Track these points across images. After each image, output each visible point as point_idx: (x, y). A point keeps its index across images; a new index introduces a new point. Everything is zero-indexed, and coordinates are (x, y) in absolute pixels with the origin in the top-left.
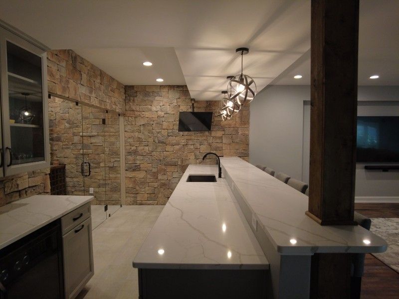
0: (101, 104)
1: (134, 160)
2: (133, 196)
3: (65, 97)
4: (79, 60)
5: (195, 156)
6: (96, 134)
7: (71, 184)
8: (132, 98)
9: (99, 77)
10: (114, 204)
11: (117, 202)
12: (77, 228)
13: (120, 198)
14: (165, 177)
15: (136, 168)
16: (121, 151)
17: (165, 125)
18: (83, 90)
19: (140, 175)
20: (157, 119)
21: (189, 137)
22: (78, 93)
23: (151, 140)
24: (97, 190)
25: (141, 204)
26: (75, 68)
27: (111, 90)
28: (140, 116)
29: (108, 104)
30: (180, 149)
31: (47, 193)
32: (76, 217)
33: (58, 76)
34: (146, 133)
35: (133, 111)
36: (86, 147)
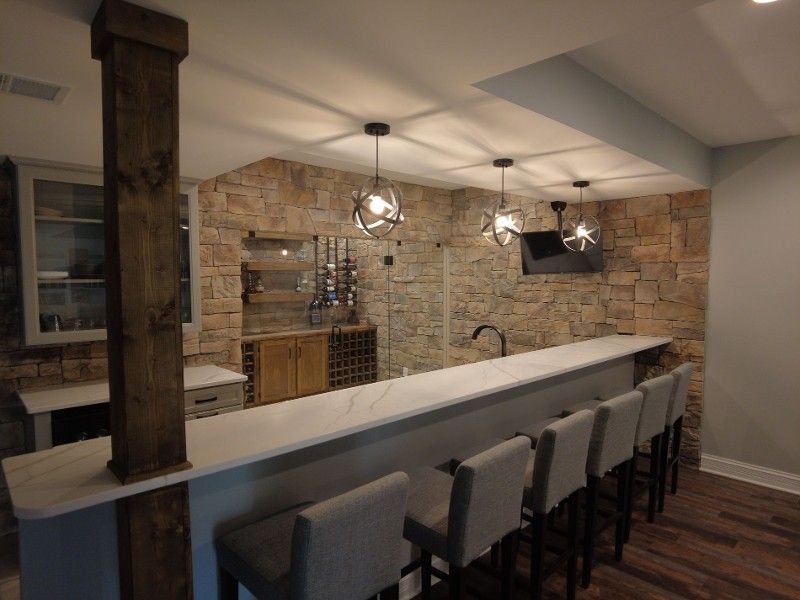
1: (463, 327)
4: (310, 172)
5: (572, 328)
6: (412, 278)
8: (461, 213)
15: (465, 343)
16: (445, 309)
17: (512, 259)
18: (321, 217)
20: (499, 248)
21: (560, 286)
23: (488, 290)
26: (300, 186)
28: (472, 244)
30: (539, 312)
33: (260, 205)
34: (482, 277)
35: (463, 236)
36: (401, 300)
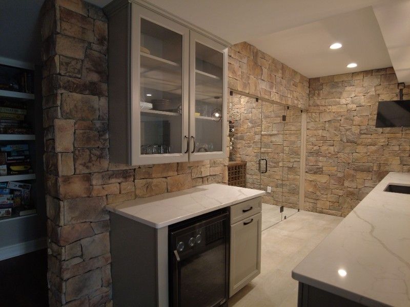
0: (282, 100)
1: (316, 161)
2: (312, 201)
3: (245, 93)
4: (260, 55)
5: (401, 161)
6: (276, 132)
7: (250, 181)
8: (317, 92)
9: (281, 71)
10: (291, 207)
11: (294, 206)
12: (246, 221)
13: (298, 201)
14: (354, 185)
15: (318, 171)
16: (302, 151)
17: (357, 120)
18: (263, 86)
19: (323, 179)
20: (346, 113)
21: (392, 135)
22: (258, 89)
23: (337, 139)
24: (275, 189)
25: (321, 212)
26: (256, 63)
27: (293, 84)
28: (325, 111)
29: (290, 100)
30: (376, 151)
31: (225, 183)
32: (246, 209)
33: (239, 73)
34: (332, 131)
35: (318, 106)
36: (266, 146)
